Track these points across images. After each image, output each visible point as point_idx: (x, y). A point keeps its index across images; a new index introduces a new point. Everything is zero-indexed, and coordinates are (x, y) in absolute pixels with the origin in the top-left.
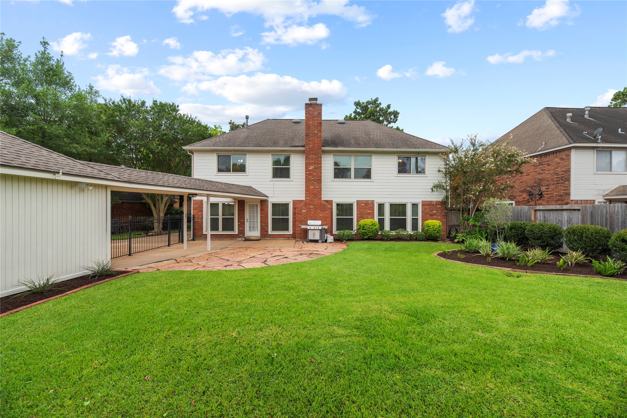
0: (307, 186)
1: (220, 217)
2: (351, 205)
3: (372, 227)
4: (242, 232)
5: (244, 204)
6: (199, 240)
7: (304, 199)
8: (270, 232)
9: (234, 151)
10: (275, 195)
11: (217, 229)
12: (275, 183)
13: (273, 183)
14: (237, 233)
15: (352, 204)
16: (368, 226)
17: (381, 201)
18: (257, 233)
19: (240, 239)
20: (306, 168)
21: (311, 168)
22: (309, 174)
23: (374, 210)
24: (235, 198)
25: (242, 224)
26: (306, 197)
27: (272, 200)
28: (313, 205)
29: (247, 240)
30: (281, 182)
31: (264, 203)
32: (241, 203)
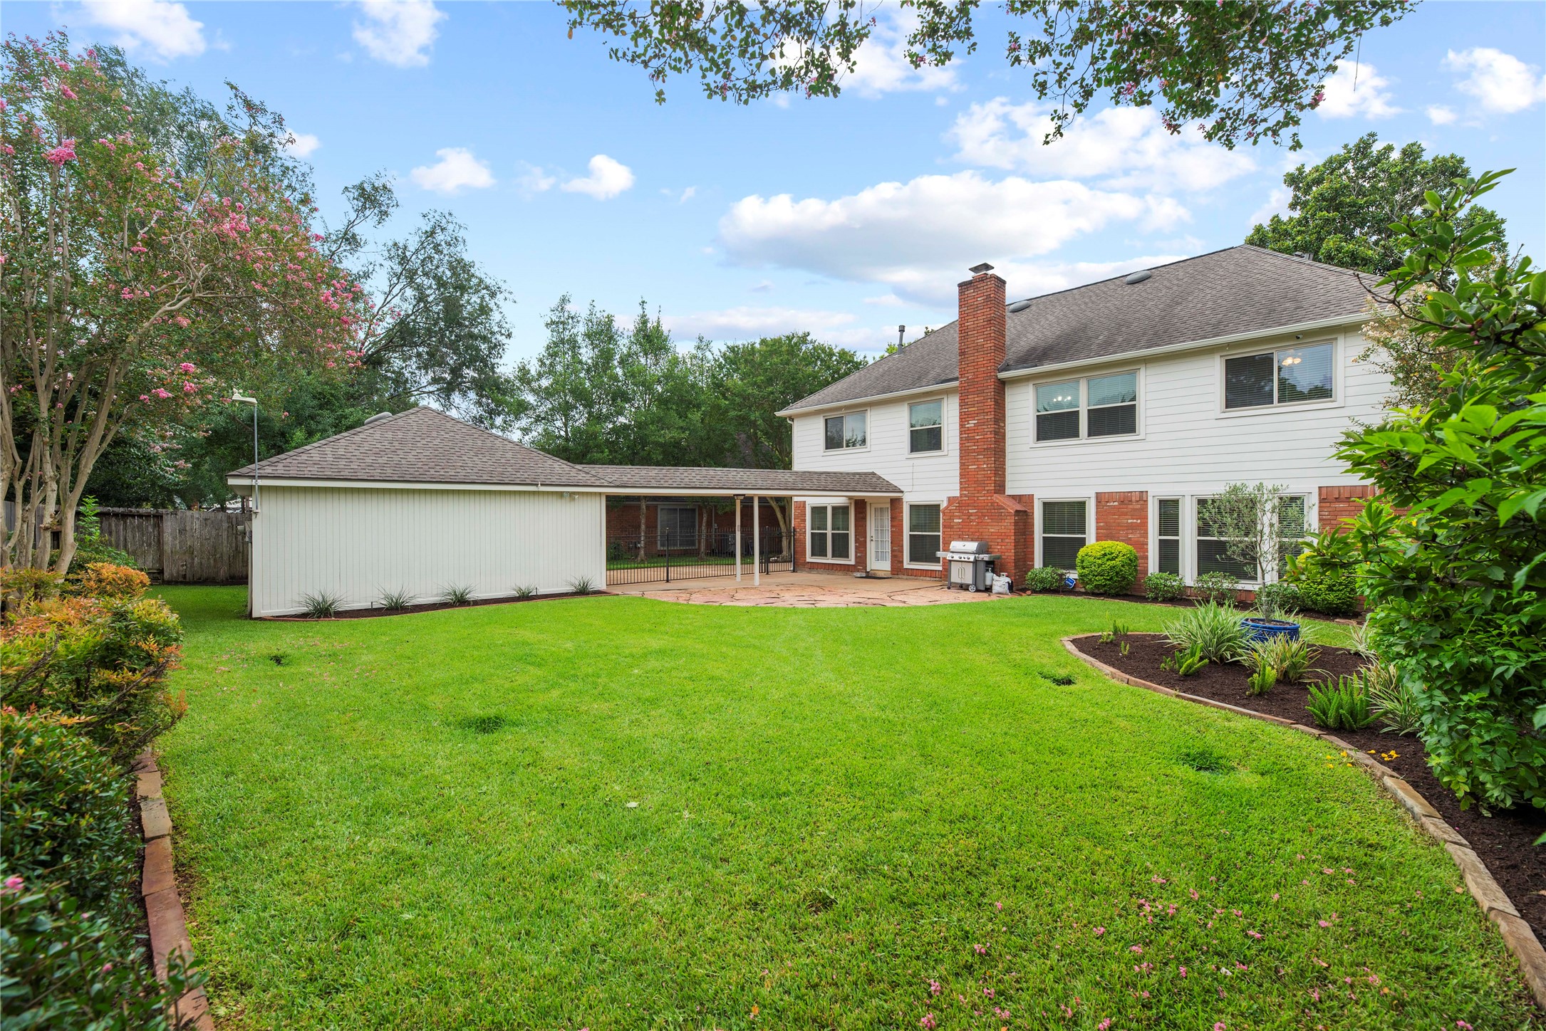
0: (962, 464)
1: (829, 532)
2: (1080, 506)
3: (1100, 561)
4: (862, 560)
5: (865, 508)
6: (802, 571)
7: (958, 494)
8: (907, 564)
9: (847, 407)
10: (916, 488)
11: (824, 554)
12: (916, 462)
13: (911, 462)
14: (852, 562)
15: (1084, 503)
16: (1091, 559)
17: (1168, 492)
18: (885, 566)
19: (858, 574)
20: (962, 426)
21: (972, 423)
22: (968, 439)
23: (1146, 518)
24: (850, 498)
25: (861, 546)
26: (961, 489)
27: (910, 498)
28: (975, 508)
29: (870, 576)
30: (927, 460)
31: (896, 503)
32: (861, 505)
